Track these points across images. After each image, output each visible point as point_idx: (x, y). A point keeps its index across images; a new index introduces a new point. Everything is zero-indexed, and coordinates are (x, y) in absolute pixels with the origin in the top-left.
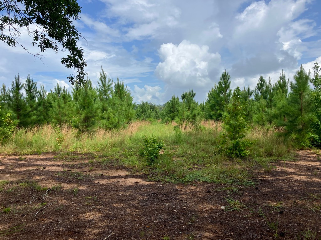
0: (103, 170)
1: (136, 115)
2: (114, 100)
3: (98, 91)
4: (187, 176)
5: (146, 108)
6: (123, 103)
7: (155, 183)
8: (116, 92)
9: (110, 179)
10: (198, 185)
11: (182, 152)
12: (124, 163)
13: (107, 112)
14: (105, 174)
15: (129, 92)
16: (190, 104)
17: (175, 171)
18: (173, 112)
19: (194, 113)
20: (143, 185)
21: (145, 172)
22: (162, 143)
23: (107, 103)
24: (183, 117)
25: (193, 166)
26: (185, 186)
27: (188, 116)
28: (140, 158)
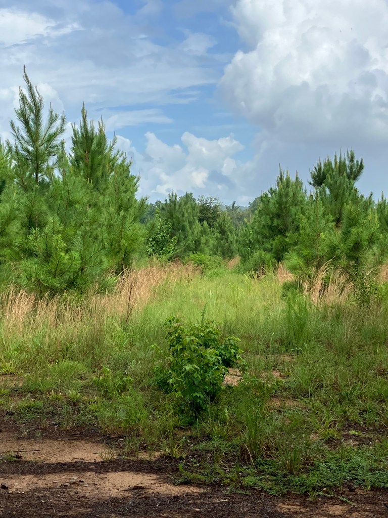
0: (21, 442)
1: (147, 242)
2: (71, 187)
3: (12, 157)
4: (317, 469)
5: (186, 215)
6: (102, 200)
7: (202, 491)
8: (77, 161)
9: (43, 473)
10: (357, 501)
11: (306, 377)
12: (96, 417)
13: (41, 231)
14: (29, 457)
15: (124, 159)
16: (342, 204)
17: (277, 449)
18: (282, 232)
19: (353, 237)
20: (160, 499)
21: (168, 451)
22: (236, 348)
23: (43, 199)
24: (314, 250)
25: (344, 431)
26: (310, 503)
27: (333, 248)
28: (154, 398)
